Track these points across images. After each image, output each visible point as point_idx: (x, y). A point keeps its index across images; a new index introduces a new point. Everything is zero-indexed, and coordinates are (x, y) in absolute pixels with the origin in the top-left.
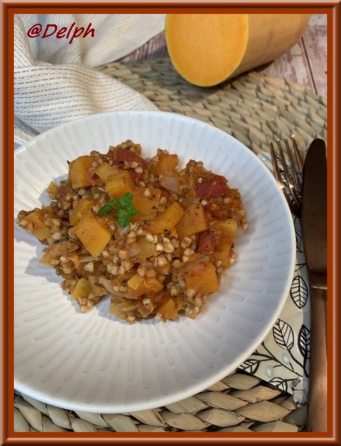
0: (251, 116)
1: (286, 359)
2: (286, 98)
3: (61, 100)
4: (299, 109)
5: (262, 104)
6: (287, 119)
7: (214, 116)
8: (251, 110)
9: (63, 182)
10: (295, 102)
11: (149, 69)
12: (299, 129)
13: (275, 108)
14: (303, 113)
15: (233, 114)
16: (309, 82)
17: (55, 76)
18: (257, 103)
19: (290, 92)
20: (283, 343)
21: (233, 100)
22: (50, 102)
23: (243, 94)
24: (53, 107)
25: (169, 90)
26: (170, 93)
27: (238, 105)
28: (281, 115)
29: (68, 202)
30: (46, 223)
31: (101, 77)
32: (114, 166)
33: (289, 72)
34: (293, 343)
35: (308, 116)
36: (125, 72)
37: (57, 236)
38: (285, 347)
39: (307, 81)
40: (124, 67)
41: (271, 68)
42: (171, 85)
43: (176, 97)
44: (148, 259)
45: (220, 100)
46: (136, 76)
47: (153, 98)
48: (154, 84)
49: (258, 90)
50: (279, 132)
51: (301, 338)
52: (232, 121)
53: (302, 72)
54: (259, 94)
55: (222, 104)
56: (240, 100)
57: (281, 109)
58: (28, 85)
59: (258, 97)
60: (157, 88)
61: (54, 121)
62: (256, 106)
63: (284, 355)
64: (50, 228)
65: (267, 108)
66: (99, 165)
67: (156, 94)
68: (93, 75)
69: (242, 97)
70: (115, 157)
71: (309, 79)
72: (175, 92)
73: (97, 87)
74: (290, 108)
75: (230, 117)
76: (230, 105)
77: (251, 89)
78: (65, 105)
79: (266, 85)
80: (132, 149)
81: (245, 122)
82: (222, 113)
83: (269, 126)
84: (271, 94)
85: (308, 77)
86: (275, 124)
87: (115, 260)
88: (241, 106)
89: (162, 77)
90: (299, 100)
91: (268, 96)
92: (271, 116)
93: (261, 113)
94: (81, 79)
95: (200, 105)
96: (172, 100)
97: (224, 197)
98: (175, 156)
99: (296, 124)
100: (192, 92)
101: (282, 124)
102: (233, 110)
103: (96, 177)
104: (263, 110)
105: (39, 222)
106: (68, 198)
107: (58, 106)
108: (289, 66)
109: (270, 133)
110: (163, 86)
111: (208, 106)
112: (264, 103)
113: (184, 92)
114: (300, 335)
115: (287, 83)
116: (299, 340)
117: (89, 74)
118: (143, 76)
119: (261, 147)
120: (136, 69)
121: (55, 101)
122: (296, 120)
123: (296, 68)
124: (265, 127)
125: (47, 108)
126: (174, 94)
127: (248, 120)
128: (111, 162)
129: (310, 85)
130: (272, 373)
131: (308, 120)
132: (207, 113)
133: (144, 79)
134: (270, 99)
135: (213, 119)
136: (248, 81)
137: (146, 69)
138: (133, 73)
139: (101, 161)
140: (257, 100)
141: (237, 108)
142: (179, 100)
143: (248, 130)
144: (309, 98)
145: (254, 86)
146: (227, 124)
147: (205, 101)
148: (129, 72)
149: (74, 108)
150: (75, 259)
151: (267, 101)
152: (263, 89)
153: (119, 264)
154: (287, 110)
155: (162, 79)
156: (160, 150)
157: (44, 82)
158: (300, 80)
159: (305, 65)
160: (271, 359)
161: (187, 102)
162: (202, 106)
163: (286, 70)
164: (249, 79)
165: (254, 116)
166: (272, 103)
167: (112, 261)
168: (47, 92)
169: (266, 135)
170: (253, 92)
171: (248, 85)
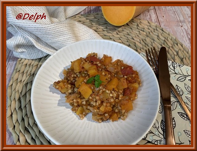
0: (136, 37)
1: (157, 133)
2: (149, 29)
3: (64, 36)
4: (154, 33)
5: (139, 32)
6: (150, 38)
7: (121, 37)
8: (136, 34)
9: (68, 69)
10: (153, 30)
11: (93, 17)
12: (155, 42)
13: (145, 33)
14: (156, 35)
15: (128, 36)
16: (157, 21)
17: (62, 27)
18: (138, 31)
19: (150, 26)
20: (155, 127)
21: (128, 30)
22: (60, 37)
23: (132, 28)
24: (61, 38)
25: (102, 26)
26: (103, 28)
27: (130, 32)
28: (147, 36)
29: (73, 77)
30: (66, 86)
31: (76, 23)
32: (90, 63)
33: (149, 17)
34: (159, 127)
35: (158, 36)
36: (83, 19)
37: (70, 91)
38: (156, 128)
39: (156, 20)
40: (83, 16)
41: (142, 15)
42: (102, 24)
43: (105, 30)
44: (107, 100)
45: (123, 31)
46: (88, 21)
47: (96, 30)
48: (96, 24)
49: (138, 25)
50: (147, 43)
51: (162, 125)
52: (128, 39)
53: (154, 16)
54: (138, 27)
55: (124, 32)
56: (131, 30)
57: (147, 34)
58: (52, 31)
59: (138, 29)
60: (97, 25)
61: (61, 44)
62: (137, 32)
63: (156, 131)
64: (67, 88)
65: (142, 33)
66: (84, 63)
67: (97, 29)
68: (74, 24)
69: (132, 29)
70: (89, 60)
71: (157, 19)
72: (105, 27)
73: (75, 28)
74: (151, 33)
75: (128, 38)
76: (127, 33)
77: (135, 25)
78: (66, 37)
79: (141, 23)
80: (95, 56)
81: (134, 40)
82: (124, 36)
83: (143, 41)
84: (143, 27)
85: (156, 19)
86: (146, 40)
87: (94, 100)
88: (131, 33)
89: (99, 21)
90: (154, 29)
91: (142, 28)
92: (144, 37)
93: (139, 35)
94: (71, 26)
95: (115, 33)
96: (104, 31)
97: (132, 74)
98: (111, 57)
99: (154, 40)
100: (112, 27)
101: (148, 40)
102: (128, 35)
103: (83, 68)
104: (140, 34)
105: (63, 86)
106: (73, 76)
107: (63, 38)
108: (148, 14)
109: (144, 44)
110: (100, 25)
111: (118, 33)
112: (140, 31)
113: (108, 27)
114: (161, 124)
115: (149, 23)
116: (161, 125)
117: (73, 23)
118: (91, 21)
119: (141, 50)
120: (88, 18)
121: (62, 36)
122: (154, 38)
123: (151, 15)
124: (142, 41)
125: (59, 39)
126: (104, 28)
127: (135, 39)
128: (88, 62)
129: (157, 22)
130: (152, 138)
131: (158, 38)
132: (118, 36)
133: (92, 22)
134: (142, 29)
135: (121, 39)
136: (133, 22)
137: (92, 17)
138: (87, 19)
139: (84, 61)
140: (138, 30)
141: (130, 34)
142: (107, 31)
143: (135, 43)
144: (158, 29)
145: (136, 24)
146: (126, 40)
147: (117, 31)
148: (85, 19)
149: (69, 38)
150: (79, 100)
151: (141, 30)
152: (139, 25)
153: (96, 102)
154: (150, 34)
155: (99, 22)
156: (104, 55)
157: (58, 29)
158: (153, 20)
159: (155, 14)
160: (151, 133)
161: (110, 31)
162: (116, 33)
163: (147, 16)
164: (134, 21)
165: (137, 36)
166: (144, 31)
167: (93, 100)
168: (59, 33)
169: (142, 45)
170: (136, 26)
171: (133, 23)
